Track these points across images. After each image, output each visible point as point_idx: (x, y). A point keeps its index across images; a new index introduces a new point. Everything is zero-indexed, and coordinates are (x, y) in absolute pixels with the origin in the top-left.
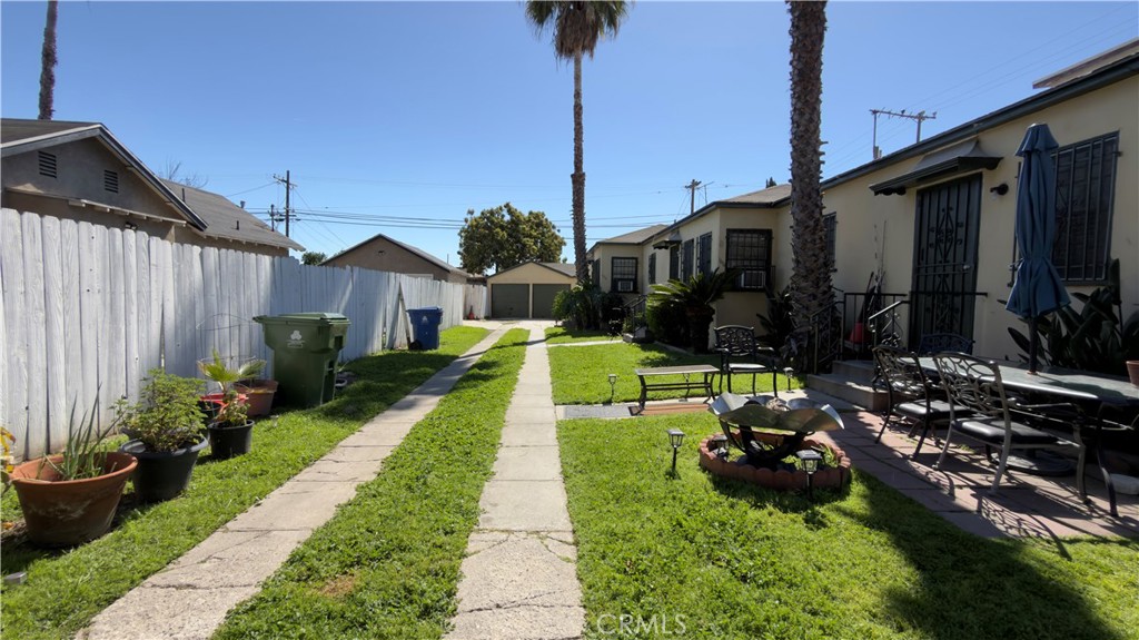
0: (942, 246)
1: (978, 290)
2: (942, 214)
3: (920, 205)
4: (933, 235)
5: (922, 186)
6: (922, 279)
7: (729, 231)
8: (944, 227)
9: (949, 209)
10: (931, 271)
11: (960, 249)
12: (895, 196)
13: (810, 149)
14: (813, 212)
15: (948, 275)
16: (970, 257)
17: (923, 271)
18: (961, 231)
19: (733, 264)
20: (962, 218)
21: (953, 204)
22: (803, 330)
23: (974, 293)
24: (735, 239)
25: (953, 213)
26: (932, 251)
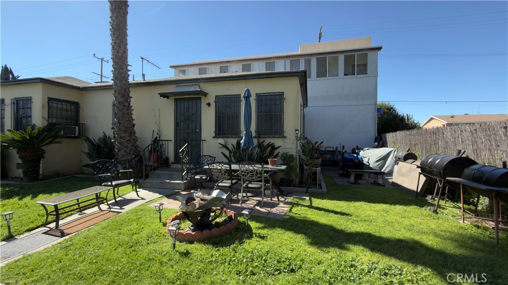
0: (187, 122)
1: (202, 139)
2: (186, 110)
3: (176, 105)
4: (182, 118)
5: (177, 97)
6: (178, 134)
7: (50, 99)
8: (187, 115)
9: (189, 108)
10: (182, 131)
11: (194, 124)
12: (166, 98)
13: (124, 66)
14: (127, 98)
15: (189, 133)
16: (198, 127)
17: (178, 131)
18: (194, 117)
19: (54, 121)
20: (194, 112)
21: (190, 106)
22: (124, 158)
23: (200, 140)
24: (55, 105)
25: (190, 110)
26: (182, 124)
